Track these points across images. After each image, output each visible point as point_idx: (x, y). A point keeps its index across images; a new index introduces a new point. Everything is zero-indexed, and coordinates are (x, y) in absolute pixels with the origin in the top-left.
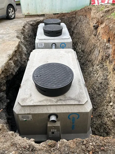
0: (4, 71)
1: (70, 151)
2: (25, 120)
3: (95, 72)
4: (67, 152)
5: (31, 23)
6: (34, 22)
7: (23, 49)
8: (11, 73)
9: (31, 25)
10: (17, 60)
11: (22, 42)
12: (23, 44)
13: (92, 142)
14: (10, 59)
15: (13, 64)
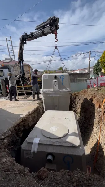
0: (24, 120)
1: (55, 178)
2: (27, 157)
3: (96, 134)
4: (52, 179)
7: (41, 112)
8: (28, 124)
10: (34, 117)
11: (40, 107)
12: (41, 109)
13: (77, 174)
14: (30, 115)
15: (31, 118)
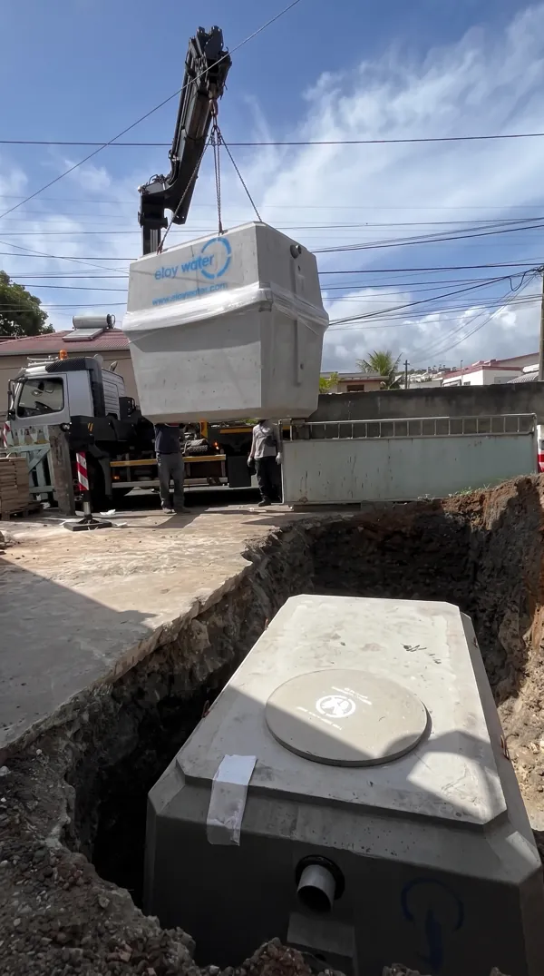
0: (165, 648)
5: (309, 526)
6: (319, 525)
7: (259, 601)
8: (188, 666)
9: (307, 532)
10: (225, 630)
11: (258, 575)
12: (260, 585)
14: (200, 617)
15: (204, 636)
